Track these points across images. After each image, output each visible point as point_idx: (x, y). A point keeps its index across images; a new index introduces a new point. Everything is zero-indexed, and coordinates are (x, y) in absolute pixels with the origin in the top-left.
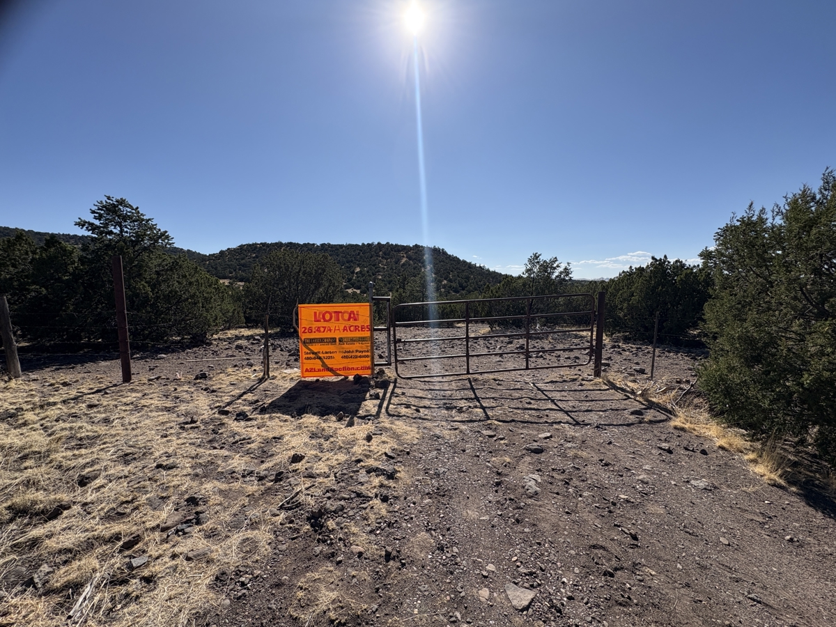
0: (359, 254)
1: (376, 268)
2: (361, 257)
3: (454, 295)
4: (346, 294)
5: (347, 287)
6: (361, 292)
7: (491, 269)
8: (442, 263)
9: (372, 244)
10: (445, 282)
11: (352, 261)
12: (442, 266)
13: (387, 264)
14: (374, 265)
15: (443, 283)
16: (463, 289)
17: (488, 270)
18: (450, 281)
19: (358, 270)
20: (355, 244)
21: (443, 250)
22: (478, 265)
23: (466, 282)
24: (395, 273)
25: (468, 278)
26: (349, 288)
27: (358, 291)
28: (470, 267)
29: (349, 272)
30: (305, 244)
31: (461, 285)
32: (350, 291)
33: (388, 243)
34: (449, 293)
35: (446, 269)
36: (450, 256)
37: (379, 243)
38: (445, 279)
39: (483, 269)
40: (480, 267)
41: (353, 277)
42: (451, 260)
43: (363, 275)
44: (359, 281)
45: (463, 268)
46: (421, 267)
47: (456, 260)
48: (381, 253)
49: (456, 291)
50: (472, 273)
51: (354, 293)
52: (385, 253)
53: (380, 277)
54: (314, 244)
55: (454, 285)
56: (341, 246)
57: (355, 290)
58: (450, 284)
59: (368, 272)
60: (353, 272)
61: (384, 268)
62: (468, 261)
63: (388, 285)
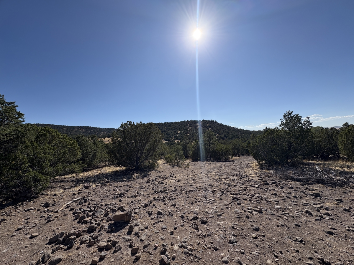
0: (179, 125)
1: (187, 131)
8: (215, 127)
9: (185, 121)
11: (176, 129)
13: (191, 129)
17: (237, 129)
21: (215, 121)
24: (195, 132)
25: (228, 133)
26: (176, 140)
27: (179, 141)
31: (225, 136)
33: (191, 120)
34: (220, 140)
35: (218, 129)
36: (219, 123)
38: (218, 134)
40: (233, 127)
43: (181, 134)
44: (179, 137)
45: (226, 128)
46: (206, 129)
47: (222, 125)
48: (188, 124)
53: (189, 135)
54: (161, 123)
56: (172, 123)
60: (177, 133)
62: (227, 125)
63: (192, 138)
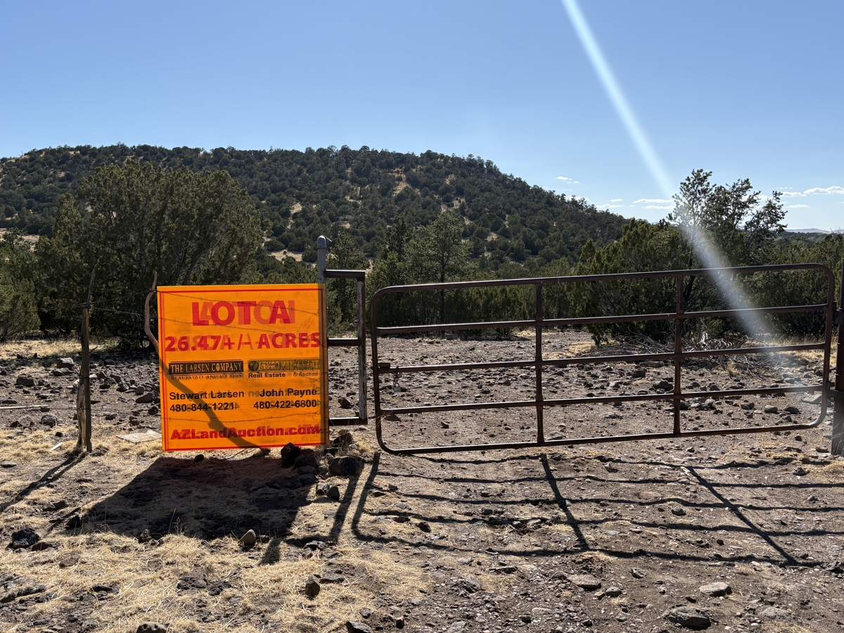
0: (299, 173)
1: (338, 205)
2: (305, 180)
3: (513, 266)
4: (269, 264)
5: (273, 248)
6: (304, 259)
7: (600, 208)
8: (487, 194)
9: (330, 150)
10: (493, 237)
11: (283, 189)
12: (487, 200)
13: (363, 197)
14: (334, 199)
15: (489, 239)
16: (535, 253)
17: (592, 210)
18: (505, 234)
19: (297, 208)
20: (290, 149)
21: (489, 163)
22: (568, 198)
23: (540, 236)
24: (381, 216)
25: (544, 228)
26: (278, 249)
27: (298, 257)
28: (549, 201)
29: (276, 213)
30: (177, 150)
31: (529, 244)
32: (279, 256)
33: (365, 148)
34: (502, 261)
35: (496, 208)
36: (505, 177)
37: (345, 149)
38: (494, 230)
39: (581, 207)
40: (574, 202)
41: (286, 224)
42: (507, 187)
43: (309, 221)
44: (299, 234)
45: (535, 206)
46: (439, 203)
47: (520, 186)
48: (349, 170)
49: (519, 257)
50: (555, 216)
51: (290, 261)
52: (358, 171)
53: (348, 226)
54: (197, 150)
55: (512, 242)
56: (259, 155)
57: (290, 254)
58: (503, 241)
59: (320, 213)
60: (286, 214)
61: (356, 206)
62: (547, 189)
63: (366, 244)
